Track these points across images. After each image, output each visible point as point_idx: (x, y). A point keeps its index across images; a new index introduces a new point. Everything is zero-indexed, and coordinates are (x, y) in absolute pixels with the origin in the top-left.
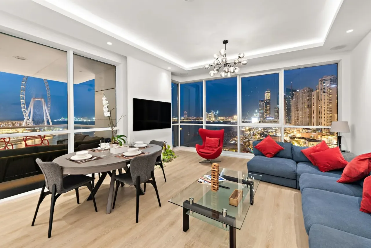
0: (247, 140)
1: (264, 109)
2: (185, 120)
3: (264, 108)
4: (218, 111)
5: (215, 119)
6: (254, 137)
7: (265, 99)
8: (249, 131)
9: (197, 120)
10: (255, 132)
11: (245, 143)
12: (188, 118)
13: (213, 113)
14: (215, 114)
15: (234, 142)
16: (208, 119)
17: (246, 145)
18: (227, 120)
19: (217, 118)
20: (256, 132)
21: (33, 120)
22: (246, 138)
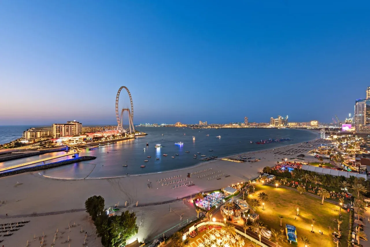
0: (337, 153)
1: (365, 112)
2: (245, 127)
3: (365, 110)
4: (287, 116)
5: (283, 126)
6: (350, 150)
7: (367, 98)
8: (339, 142)
9: (260, 126)
10: (349, 143)
11: (335, 157)
12: (249, 124)
13: (280, 118)
14: (283, 120)
15: (315, 154)
16: (274, 125)
17: (335, 159)
18: (301, 127)
19: (286, 125)
20: (352, 143)
21: (123, 126)
22: (335, 150)
